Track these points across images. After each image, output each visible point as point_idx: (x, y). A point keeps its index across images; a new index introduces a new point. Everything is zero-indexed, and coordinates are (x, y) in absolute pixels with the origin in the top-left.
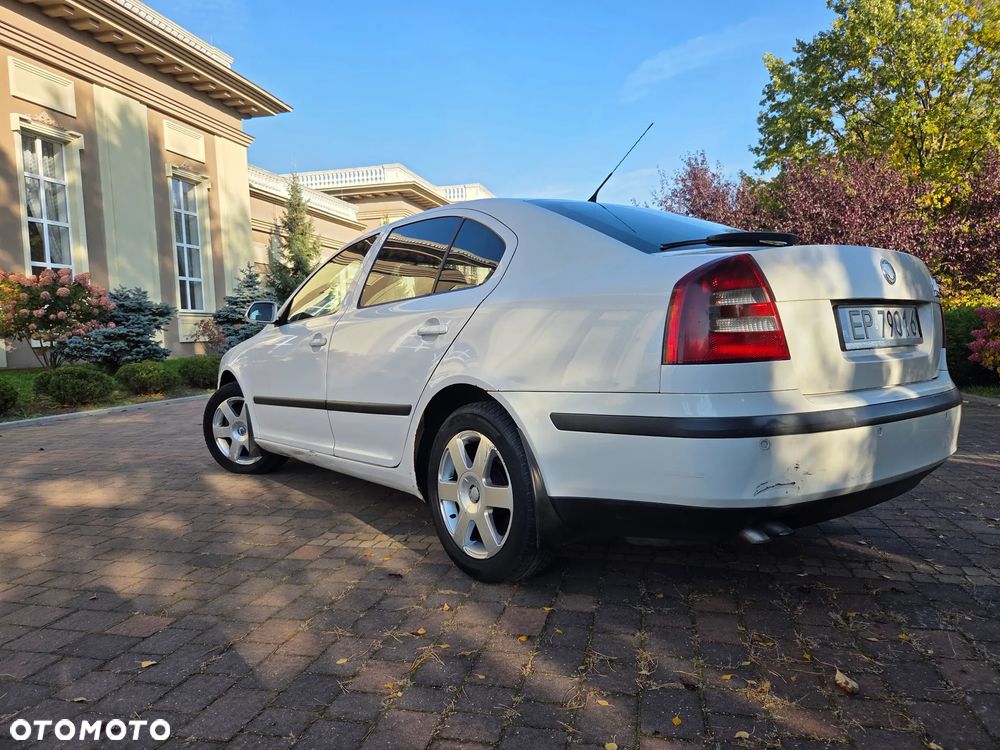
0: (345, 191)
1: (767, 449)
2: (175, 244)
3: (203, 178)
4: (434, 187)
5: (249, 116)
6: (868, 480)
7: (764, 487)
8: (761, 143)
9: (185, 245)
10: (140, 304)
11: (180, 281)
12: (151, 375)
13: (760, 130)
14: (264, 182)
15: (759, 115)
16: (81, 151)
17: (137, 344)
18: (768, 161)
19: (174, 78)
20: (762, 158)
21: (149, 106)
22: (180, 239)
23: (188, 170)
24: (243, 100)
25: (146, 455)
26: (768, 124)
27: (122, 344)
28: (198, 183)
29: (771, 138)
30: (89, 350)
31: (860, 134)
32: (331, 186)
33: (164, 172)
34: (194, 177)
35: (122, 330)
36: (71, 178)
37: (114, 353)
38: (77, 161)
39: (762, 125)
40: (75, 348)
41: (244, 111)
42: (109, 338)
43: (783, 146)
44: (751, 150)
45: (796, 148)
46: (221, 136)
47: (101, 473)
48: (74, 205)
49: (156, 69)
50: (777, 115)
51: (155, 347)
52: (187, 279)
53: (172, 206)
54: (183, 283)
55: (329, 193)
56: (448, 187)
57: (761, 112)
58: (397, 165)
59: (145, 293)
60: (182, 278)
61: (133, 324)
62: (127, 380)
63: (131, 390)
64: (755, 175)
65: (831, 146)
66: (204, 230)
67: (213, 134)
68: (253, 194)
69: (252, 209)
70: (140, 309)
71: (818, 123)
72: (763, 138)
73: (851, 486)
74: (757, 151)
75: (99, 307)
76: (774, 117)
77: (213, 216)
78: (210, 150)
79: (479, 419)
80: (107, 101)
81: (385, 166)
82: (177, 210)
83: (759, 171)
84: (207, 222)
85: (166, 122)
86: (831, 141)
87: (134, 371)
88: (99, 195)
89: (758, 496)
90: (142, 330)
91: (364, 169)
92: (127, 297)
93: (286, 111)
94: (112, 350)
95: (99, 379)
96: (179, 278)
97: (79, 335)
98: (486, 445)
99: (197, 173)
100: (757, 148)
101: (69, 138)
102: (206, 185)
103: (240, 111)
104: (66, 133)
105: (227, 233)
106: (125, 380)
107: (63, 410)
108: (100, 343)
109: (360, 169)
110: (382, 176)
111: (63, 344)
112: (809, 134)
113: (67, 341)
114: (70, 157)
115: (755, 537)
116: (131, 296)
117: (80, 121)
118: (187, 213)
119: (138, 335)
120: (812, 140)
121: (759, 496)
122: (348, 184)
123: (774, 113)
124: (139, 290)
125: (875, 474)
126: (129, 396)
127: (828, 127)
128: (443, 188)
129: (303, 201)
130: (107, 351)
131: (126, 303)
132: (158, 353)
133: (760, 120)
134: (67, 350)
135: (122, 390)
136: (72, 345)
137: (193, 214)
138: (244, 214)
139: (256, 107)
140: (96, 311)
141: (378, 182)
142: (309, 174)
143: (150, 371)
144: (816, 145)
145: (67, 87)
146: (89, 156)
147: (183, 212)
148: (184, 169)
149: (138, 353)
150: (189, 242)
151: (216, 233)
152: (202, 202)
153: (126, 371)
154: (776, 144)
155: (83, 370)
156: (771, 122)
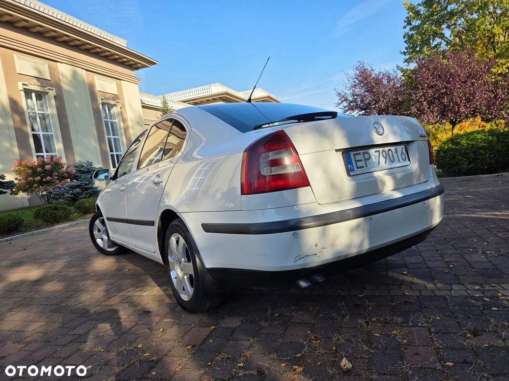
0: (192, 100)
1: (296, 237)
2: (106, 137)
3: (117, 102)
4: (238, 92)
5: (137, 68)
6: (366, 247)
7: (299, 258)
8: (406, 49)
9: (112, 137)
10: (88, 169)
11: (111, 155)
12: (91, 204)
13: (405, 42)
14: (150, 101)
15: (404, 34)
16: (54, 96)
17: (87, 189)
18: (410, 58)
19: (98, 55)
20: (408, 57)
21: (86, 70)
22: (109, 134)
23: (109, 99)
24: (133, 61)
25: (72, 248)
26: (409, 38)
27: (78, 190)
28: (115, 105)
29: (411, 45)
30: (63, 195)
31: (460, 38)
32: (186, 98)
33: (97, 101)
34: (112, 102)
35: (79, 183)
36: (51, 110)
37: (75, 195)
38: (53, 102)
39: (406, 39)
40: (56, 194)
41: (134, 66)
42: (72, 187)
43: (418, 49)
44: (401, 53)
45: (425, 49)
46: (124, 80)
47: (44, 260)
48: (54, 124)
49: (89, 51)
50: (414, 33)
51: (95, 190)
52: (115, 153)
53: (103, 118)
54: (112, 156)
55: (184, 102)
56: (245, 92)
57: (405, 32)
58: (217, 84)
59: (91, 163)
60: (112, 153)
61: (83, 179)
62: (80, 208)
63: (83, 212)
64: (404, 66)
65: (444, 47)
66: (120, 128)
67: (120, 80)
68: (143, 107)
69: (144, 114)
70: (89, 171)
71: (435, 34)
72: (407, 46)
73: (354, 251)
74: (405, 53)
75: (68, 173)
76: (413, 34)
77: (124, 121)
78: (119, 88)
79: (178, 227)
80: (64, 70)
81: (211, 85)
82: (106, 120)
83: (406, 63)
84: (122, 124)
85: (96, 77)
86: (444, 43)
87: (82, 203)
88: (66, 117)
89: (295, 264)
90: (88, 182)
91: (201, 88)
92: (83, 166)
93: (155, 64)
94: (73, 193)
95: (64, 209)
96: (110, 153)
97: (58, 187)
98: (182, 240)
99: (114, 100)
100: (404, 52)
101: (48, 91)
102: (119, 106)
103: (133, 67)
104: (46, 88)
105: (133, 128)
106: (79, 208)
107: (48, 226)
108: (68, 191)
109: (199, 88)
110: (210, 90)
111: (50, 193)
112: (431, 41)
113: (52, 191)
114: (50, 100)
115: (303, 284)
116: (85, 165)
117: (52, 82)
118: (112, 121)
119: (86, 184)
120: (434, 44)
121: (298, 263)
122: (194, 96)
123: (412, 32)
124: (88, 162)
125: (370, 243)
126: (81, 215)
127: (442, 36)
128: (242, 92)
129: (170, 108)
130: (72, 194)
131: (82, 169)
132: (97, 193)
133: (404, 37)
134: (52, 196)
135: (79, 213)
136: (54, 193)
137: (115, 121)
138: (141, 118)
139: (140, 64)
140: (66, 175)
141: (209, 93)
142: (174, 93)
143: (90, 202)
144: (436, 46)
145: (44, 66)
146: (59, 98)
147: (109, 120)
148: (107, 99)
149: (86, 194)
150: (114, 135)
151: (126, 129)
152: (118, 114)
153: (79, 204)
154: (414, 48)
155: (56, 205)
156: (411, 37)
